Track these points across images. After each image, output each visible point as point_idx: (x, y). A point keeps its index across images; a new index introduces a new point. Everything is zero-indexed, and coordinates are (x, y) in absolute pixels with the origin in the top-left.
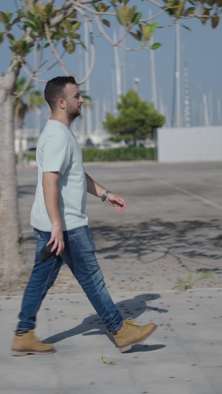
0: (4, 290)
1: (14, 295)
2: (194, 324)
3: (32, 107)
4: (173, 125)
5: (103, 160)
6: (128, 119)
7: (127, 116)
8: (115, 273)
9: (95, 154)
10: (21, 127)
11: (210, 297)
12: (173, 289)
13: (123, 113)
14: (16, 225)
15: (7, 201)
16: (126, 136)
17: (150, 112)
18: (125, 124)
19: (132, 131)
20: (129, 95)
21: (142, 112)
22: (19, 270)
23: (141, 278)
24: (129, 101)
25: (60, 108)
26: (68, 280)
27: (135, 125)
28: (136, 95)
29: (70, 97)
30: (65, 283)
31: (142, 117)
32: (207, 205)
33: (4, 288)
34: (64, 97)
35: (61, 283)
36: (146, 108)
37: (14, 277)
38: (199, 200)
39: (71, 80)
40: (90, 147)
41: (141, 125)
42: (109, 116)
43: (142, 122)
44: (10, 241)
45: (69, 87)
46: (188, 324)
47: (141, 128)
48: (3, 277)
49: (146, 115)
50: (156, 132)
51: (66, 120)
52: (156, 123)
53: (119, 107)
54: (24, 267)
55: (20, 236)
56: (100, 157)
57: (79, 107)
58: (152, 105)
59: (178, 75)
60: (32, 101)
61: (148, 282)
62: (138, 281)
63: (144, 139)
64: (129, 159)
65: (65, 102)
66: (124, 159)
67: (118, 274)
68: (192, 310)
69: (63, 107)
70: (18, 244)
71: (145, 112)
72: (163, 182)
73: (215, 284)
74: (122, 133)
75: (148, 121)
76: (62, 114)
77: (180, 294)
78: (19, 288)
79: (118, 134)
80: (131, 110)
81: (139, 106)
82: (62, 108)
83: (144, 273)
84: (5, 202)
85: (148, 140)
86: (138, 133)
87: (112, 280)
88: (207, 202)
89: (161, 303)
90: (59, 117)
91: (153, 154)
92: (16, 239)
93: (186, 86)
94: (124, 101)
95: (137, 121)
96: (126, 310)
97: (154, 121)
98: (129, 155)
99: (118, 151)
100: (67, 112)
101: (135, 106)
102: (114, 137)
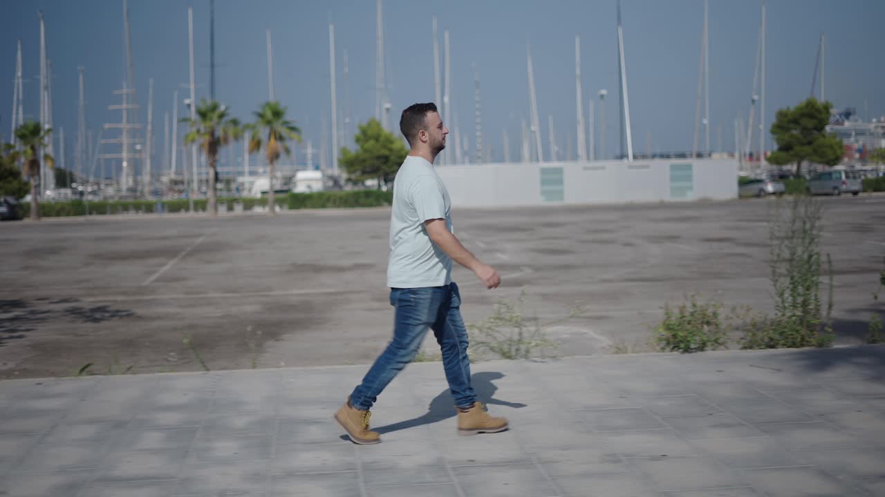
6: (368, 155)
7: (366, 151)
13: (362, 147)
18: (364, 161)
20: (369, 125)
21: (385, 147)
24: (370, 132)
25: (421, 142)
27: (377, 163)
29: (433, 128)
31: (385, 152)
34: (426, 128)
36: (391, 142)
39: (432, 107)
42: (344, 151)
43: (386, 159)
45: (430, 115)
49: (390, 150)
51: (430, 156)
53: (358, 140)
57: (444, 139)
60: (226, 133)
64: (370, 205)
65: (427, 134)
66: (364, 205)
69: (425, 140)
71: (390, 146)
76: (424, 148)
79: (355, 174)
80: (372, 142)
81: (382, 139)
82: (424, 142)
90: (421, 153)
94: (364, 132)
95: (379, 158)
98: (371, 200)
100: (430, 146)
101: (377, 139)
102: (353, 177)
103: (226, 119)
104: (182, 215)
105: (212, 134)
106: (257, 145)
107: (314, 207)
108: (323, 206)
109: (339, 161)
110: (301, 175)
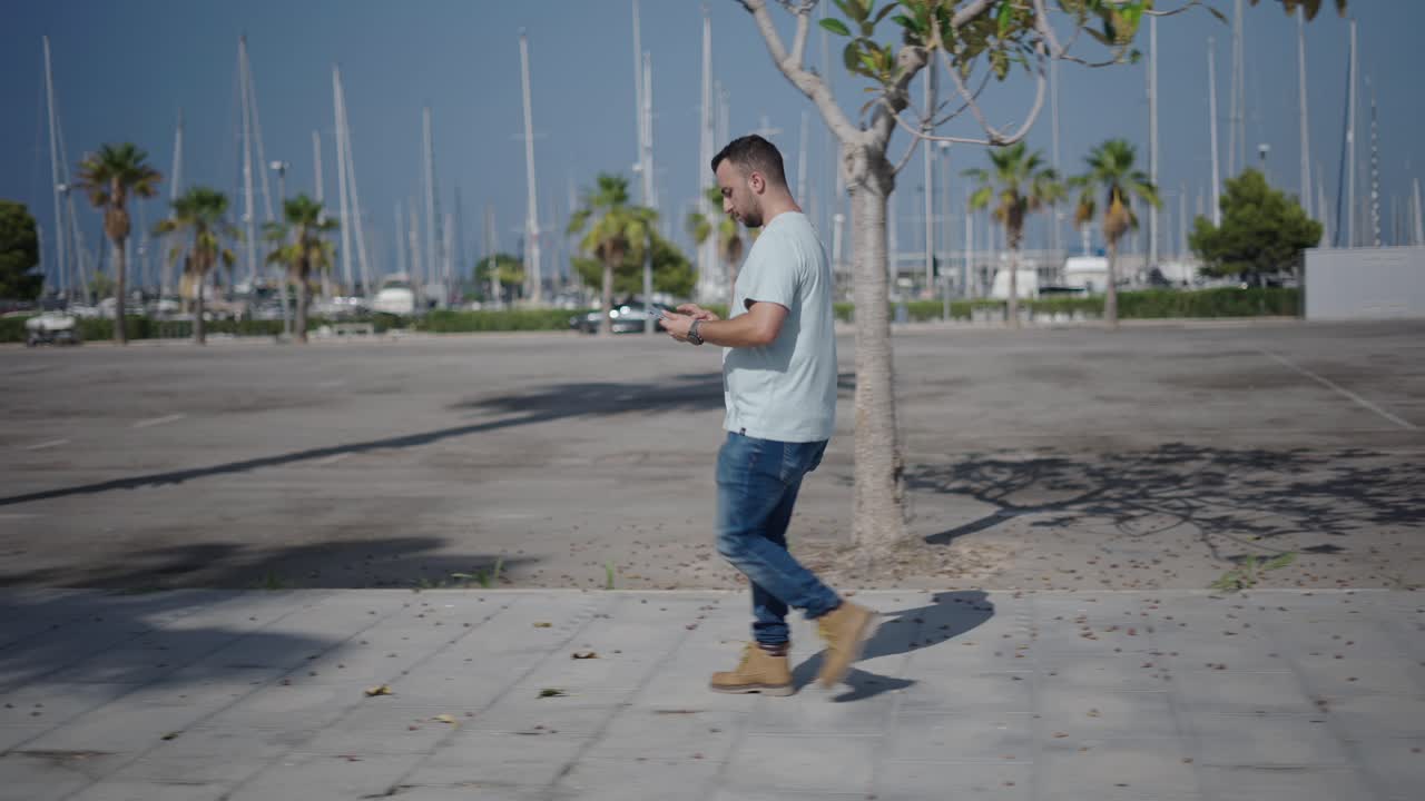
0: (854, 577)
1: (873, 588)
2: (1221, 668)
3: (1036, 204)
4: (1337, 242)
5: (1188, 315)
6: (1243, 229)
7: (1239, 223)
8: (1104, 549)
9: (1172, 302)
10: (1014, 245)
11: (1282, 609)
12: (1208, 587)
13: (1232, 217)
14: (888, 441)
15: (868, 390)
16: (1238, 265)
17: (1288, 214)
18: (1236, 239)
19: (1248, 255)
20: (1243, 179)
21: (1271, 215)
22: (893, 536)
23: (1156, 562)
24: (1245, 191)
26: (999, 560)
27: (1257, 242)
28: (1260, 178)
30: (988, 567)
31: (1274, 225)
32: (1360, 410)
33: (854, 573)
35: (980, 566)
36: (1282, 208)
37: (882, 551)
38: (1348, 399)
40: (1161, 287)
41: (1270, 243)
42: (1202, 224)
43: (1272, 236)
44: (874, 475)
46: (1210, 665)
47: (1270, 249)
48: (860, 549)
49: (1281, 221)
50: (1303, 255)
52: (1302, 239)
53: (1224, 204)
54: (904, 529)
55: (898, 465)
56: (1182, 308)
58: (1297, 200)
59: (1350, 137)
60: (1038, 192)
61: (1167, 571)
62: (1147, 568)
63: (1275, 271)
64: (1243, 314)
66: (1231, 314)
67: (1109, 552)
68: (1230, 637)
70: (892, 482)
72: (1282, 360)
73: (1315, 579)
74: (1228, 259)
75: (1284, 234)
77: (1219, 598)
78: (889, 573)
79: (1219, 261)
80: (1249, 208)
81: (1267, 202)
83: (1167, 551)
84: (865, 393)
85: (1282, 275)
86: (1262, 260)
87: (1092, 563)
88: (1363, 402)
89: (1169, 618)
91: (1293, 303)
92: (888, 469)
93: (1374, 160)
94: (1236, 192)
95: (1260, 234)
96: (1086, 629)
97: (1299, 233)
98: (1244, 304)
99: (1219, 294)
101: (1258, 203)
102: (1213, 265)
103: (1040, 168)
104: (936, 325)
105: (1014, 194)
106: (1088, 212)
107: (1146, 315)
108: (1163, 314)
109: (1190, 238)
110: (1074, 264)
